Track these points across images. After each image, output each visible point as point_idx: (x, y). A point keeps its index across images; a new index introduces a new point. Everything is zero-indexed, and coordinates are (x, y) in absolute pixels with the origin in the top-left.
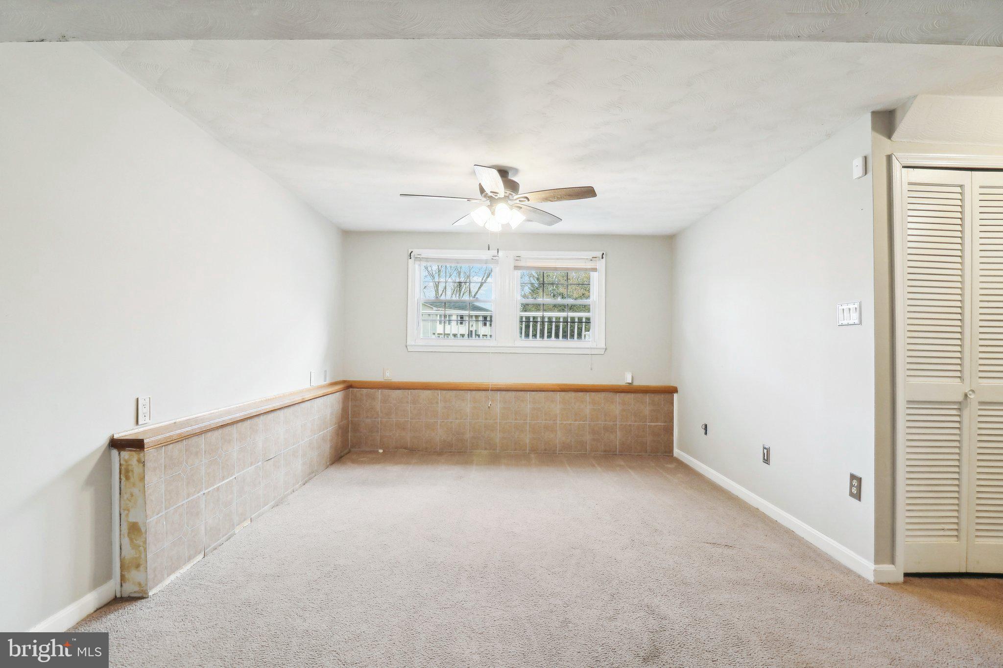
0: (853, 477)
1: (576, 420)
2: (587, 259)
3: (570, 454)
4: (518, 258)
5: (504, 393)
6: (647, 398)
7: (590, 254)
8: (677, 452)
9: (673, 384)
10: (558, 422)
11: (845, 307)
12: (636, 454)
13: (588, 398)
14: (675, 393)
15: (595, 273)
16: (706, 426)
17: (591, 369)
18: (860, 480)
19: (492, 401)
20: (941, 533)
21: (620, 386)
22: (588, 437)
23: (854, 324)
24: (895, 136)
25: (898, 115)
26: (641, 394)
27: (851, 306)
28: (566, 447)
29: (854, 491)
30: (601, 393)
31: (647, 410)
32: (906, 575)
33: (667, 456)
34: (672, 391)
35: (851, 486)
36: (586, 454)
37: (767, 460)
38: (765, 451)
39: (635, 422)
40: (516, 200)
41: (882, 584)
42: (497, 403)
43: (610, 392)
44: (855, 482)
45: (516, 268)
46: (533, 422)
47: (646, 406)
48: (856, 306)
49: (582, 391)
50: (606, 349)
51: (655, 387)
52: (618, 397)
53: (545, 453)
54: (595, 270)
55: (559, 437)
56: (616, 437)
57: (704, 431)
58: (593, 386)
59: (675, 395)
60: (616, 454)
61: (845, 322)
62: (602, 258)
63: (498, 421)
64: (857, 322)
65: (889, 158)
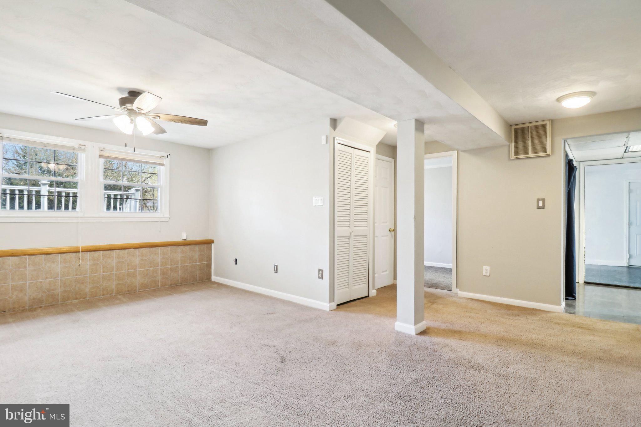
0: (320, 270)
1: (151, 267)
2: (158, 156)
3: (147, 290)
4: (103, 149)
5: (93, 253)
6: (197, 248)
7: (159, 154)
8: (214, 278)
9: (210, 238)
10: (138, 270)
11: (317, 198)
12: (190, 283)
13: (160, 251)
14: (212, 243)
15: (162, 167)
16: (236, 260)
17: (160, 232)
18: (322, 271)
19: (82, 260)
20: (344, 287)
21: (179, 242)
22: (159, 278)
23: (321, 206)
24: (336, 130)
25: (338, 122)
26: (193, 246)
27: (320, 198)
28: (144, 286)
29: (320, 276)
30: (168, 247)
31: (197, 255)
32: (338, 305)
33: (208, 281)
34: (211, 242)
35: (319, 274)
36: (158, 289)
37: (276, 271)
38: (276, 267)
39: (190, 263)
40: (150, 116)
41: (331, 311)
42: (86, 262)
43: (175, 245)
44: (321, 272)
45: (101, 156)
46: (118, 272)
47: (196, 252)
48: (322, 198)
49: (156, 247)
50: (170, 218)
51: (199, 241)
52: (179, 249)
53: (128, 293)
54: (162, 165)
55: (139, 280)
56: (178, 274)
57: (235, 263)
58: (161, 243)
59: (212, 244)
60: (178, 286)
61: (317, 205)
62: (168, 157)
63: (88, 275)
64: (322, 205)
65: (334, 138)
